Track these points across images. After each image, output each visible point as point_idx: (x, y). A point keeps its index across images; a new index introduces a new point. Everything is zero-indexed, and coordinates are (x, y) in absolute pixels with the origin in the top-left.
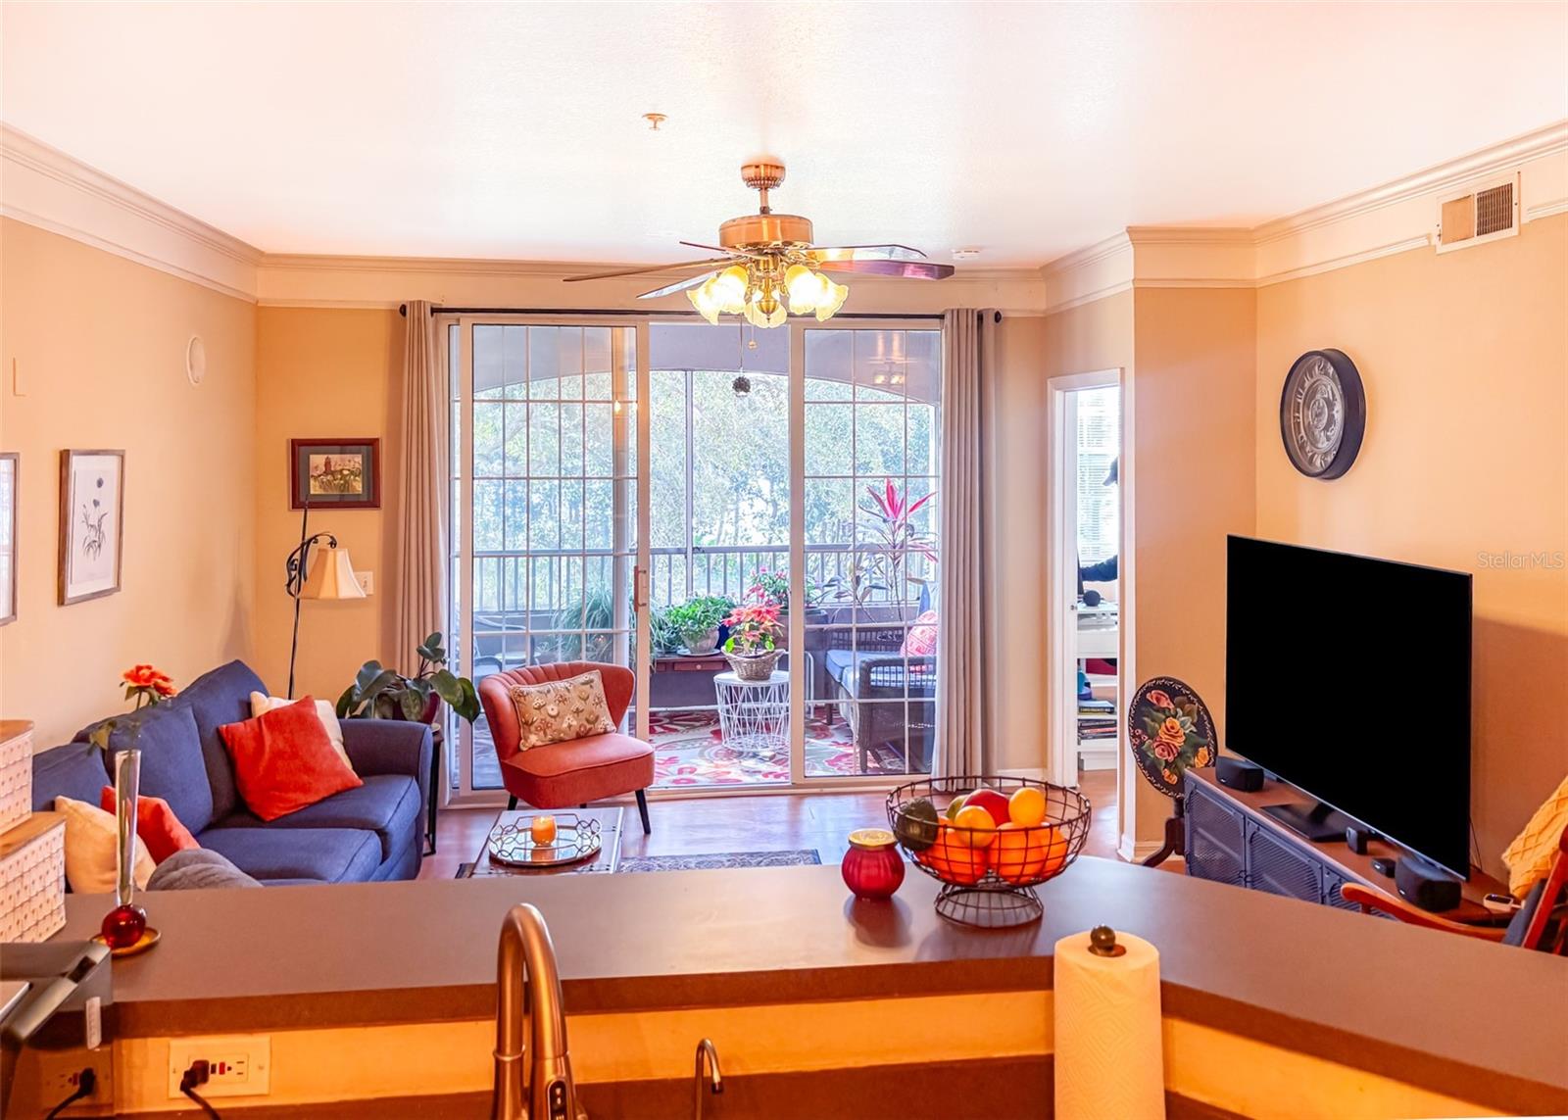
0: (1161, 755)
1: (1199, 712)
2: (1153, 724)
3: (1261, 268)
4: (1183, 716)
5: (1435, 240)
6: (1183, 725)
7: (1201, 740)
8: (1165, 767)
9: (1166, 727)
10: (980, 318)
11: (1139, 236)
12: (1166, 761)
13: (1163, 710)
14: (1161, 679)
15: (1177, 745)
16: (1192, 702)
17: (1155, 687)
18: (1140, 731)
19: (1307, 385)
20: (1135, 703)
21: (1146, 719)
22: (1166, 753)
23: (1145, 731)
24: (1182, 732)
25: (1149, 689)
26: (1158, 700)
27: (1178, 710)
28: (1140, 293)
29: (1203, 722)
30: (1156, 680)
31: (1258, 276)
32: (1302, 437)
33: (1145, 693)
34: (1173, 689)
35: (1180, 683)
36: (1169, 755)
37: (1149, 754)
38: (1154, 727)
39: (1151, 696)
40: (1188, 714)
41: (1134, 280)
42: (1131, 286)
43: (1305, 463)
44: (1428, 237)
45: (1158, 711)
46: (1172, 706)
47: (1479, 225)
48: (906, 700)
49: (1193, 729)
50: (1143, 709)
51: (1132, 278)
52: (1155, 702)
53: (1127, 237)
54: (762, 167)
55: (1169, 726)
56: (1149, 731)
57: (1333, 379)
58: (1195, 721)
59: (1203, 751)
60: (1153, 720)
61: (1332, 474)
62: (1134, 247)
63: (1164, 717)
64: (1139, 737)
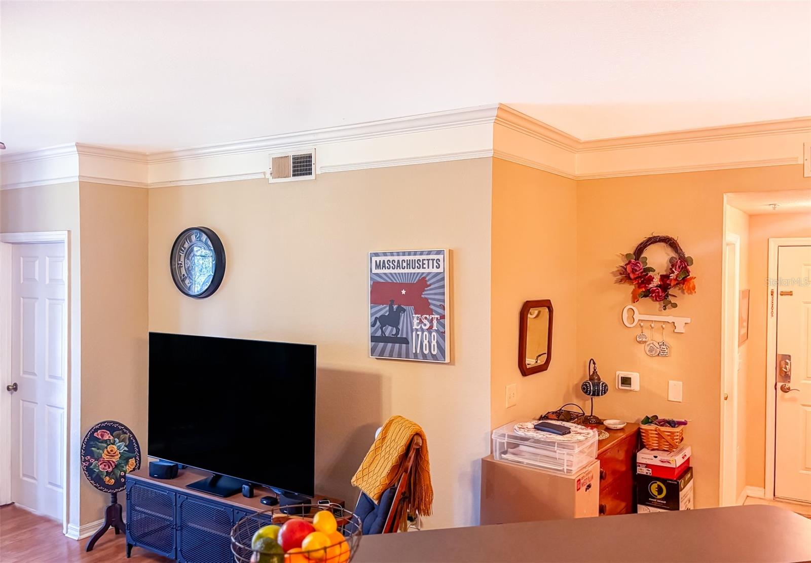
0: (103, 469)
1: (129, 438)
2: (98, 451)
3: (152, 177)
4: (119, 442)
5: (268, 176)
6: (119, 448)
7: (131, 455)
8: (106, 476)
9: (107, 451)
11: (84, 150)
12: (107, 472)
13: (106, 441)
14: (104, 422)
15: (114, 460)
16: (126, 433)
17: (101, 428)
18: (89, 457)
19: (186, 245)
20: (86, 440)
21: (93, 449)
22: (107, 467)
23: (92, 457)
24: (118, 452)
25: (96, 430)
26: (102, 436)
27: (116, 439)
28: (84, 185)
29: (132, 447)
30: (101, 423)
31: (149, 182)
32: (184, 275)
33: (93, 433)
34: (112, 427)
35: (117, 423)
36: (109, 468)
37: (95, 470)
38: (99, 453)
39: (98, 435)
40: (123, 441)
41: (79, 176)
42: (77, 179)
43: (186, 290)
44: (264, 173)
45: (102, 442)
46: (111, 437)
47: (294, 171)
49: (126, 449)
50: (92, 443)
51: (78, 175)
52: (100, 437)
53: (75, 149)
55: (109, 450)
56: (96, 457)
57: (206, 243)
58: (127, 444)
59: (132, 461)
60: (98, 449)
61: (204, 296)
62: (79, 156)
63: (106, 445)
64: (89, 461)
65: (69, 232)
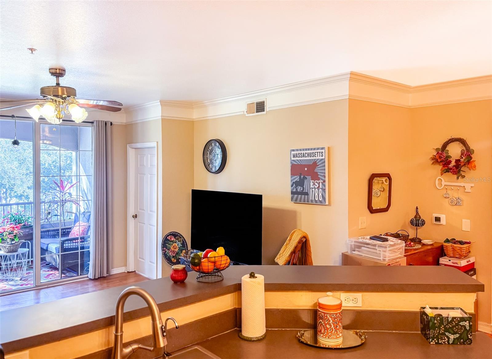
0: (171, 254)
1: (183, 240)
2: (169, 246)
3: (195, 115)
4: (178, 242)
5: (245, 113)
6: (178, 245)
7: (183, 248)
8: (173, 258)
9: (173, 246)
10: (106, 124)
11: (164, 103)
12: (173, 256)
13: (172, 241)
14: (172, 232)
15: (176, 251)
16: (181, 238)
17: (170, 235)
18: (165, 248)
19: (210, 148)
20: (164, 240)
21: (167, 244)
22: (173, 253)
23: (166, 248)
24: (178, 247)
25: (168, 236)
26: (171, 238)
27: (177, 240)
28: (163, 120)
29: (184, 244)
30: (170, 233)
31: (194, 118)
32: (209, 163)
33: (167, 237)
34: (175, 235)
35: (177, 233)
36: (174, 254)
37: (168, 255)
38: (169, 247)
39: (169, 238)
40: (180, 241)
41: (161, 116)
42: (161, 118)
43: (210, 170)
44: (244, 112)
45: (171, 242)
46: (175, 240)
47: (257, 110)
48: (79, 251)
49: (181, 245)
50: (166, 242)
51: (161, 115)
52: (170, 239)
53: (159, 103)
54: (58, 69)
55: (174, 245)
56: (168, 248)
57: (218, 147)
58: (182, 243)
59: (184, 251)
60: (169, 245)
61: (218, 172)
62: (161, 106)
63: (172, 243)
64: (165, 250)
65: (157, 142)
